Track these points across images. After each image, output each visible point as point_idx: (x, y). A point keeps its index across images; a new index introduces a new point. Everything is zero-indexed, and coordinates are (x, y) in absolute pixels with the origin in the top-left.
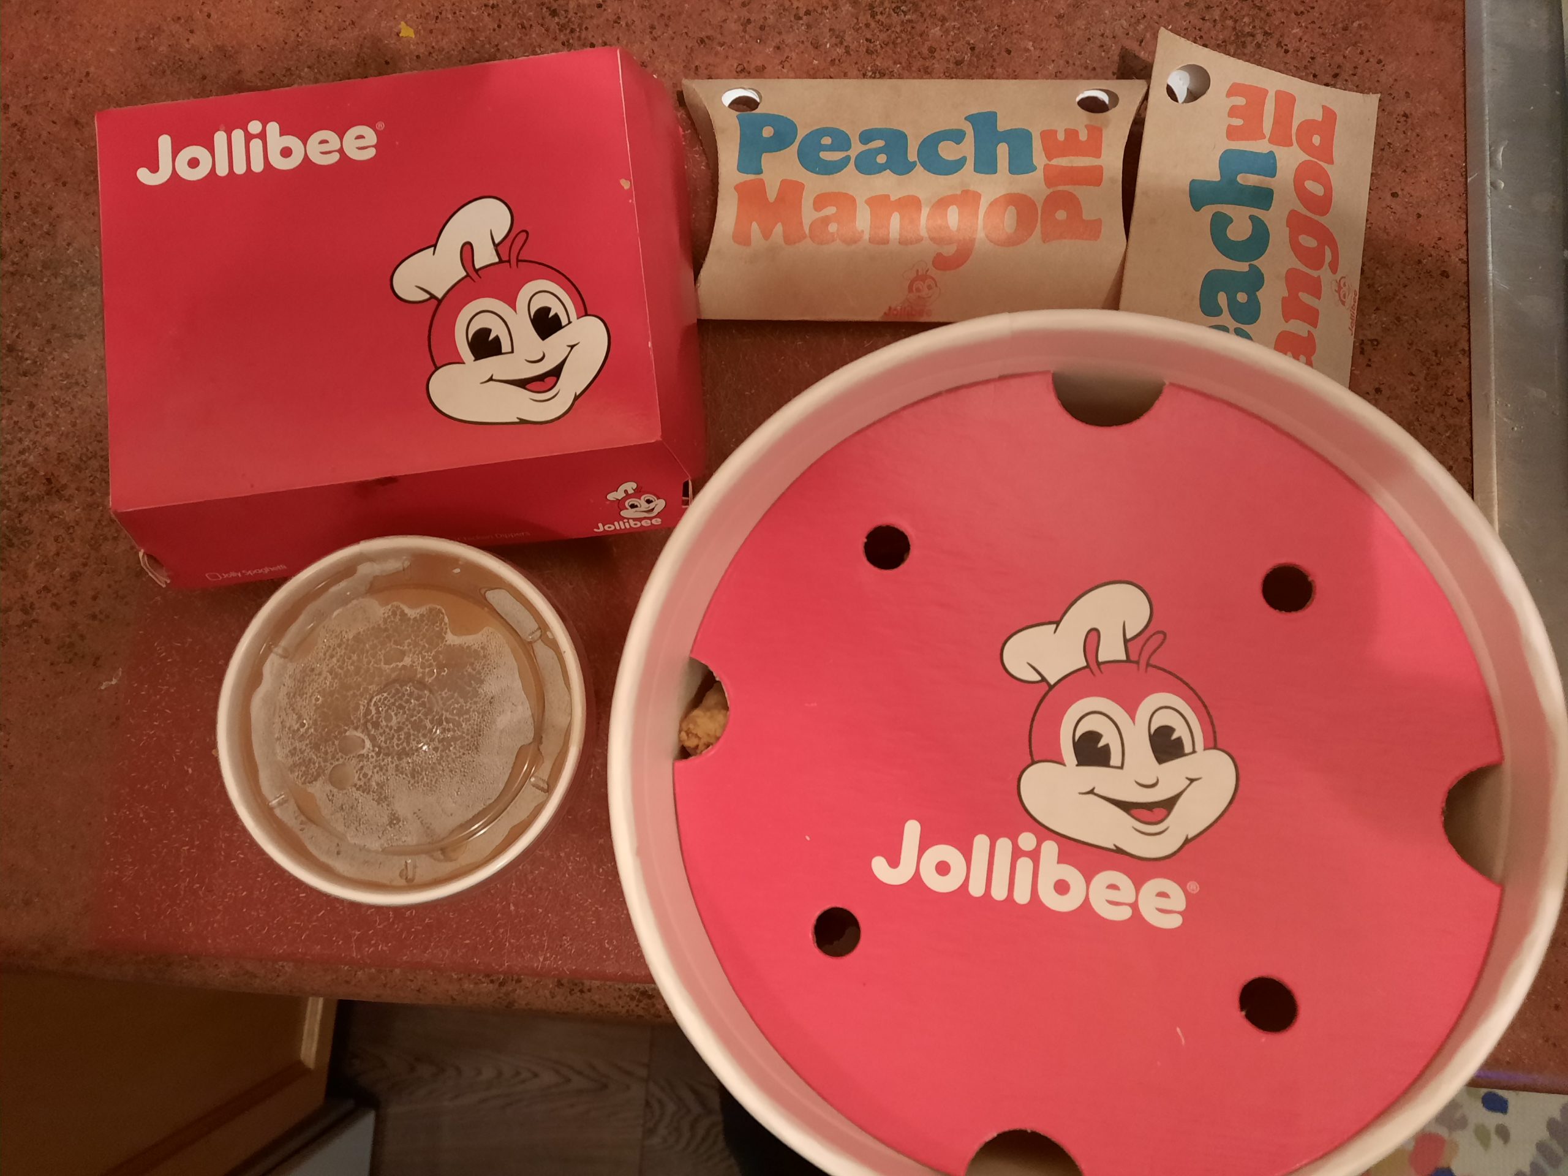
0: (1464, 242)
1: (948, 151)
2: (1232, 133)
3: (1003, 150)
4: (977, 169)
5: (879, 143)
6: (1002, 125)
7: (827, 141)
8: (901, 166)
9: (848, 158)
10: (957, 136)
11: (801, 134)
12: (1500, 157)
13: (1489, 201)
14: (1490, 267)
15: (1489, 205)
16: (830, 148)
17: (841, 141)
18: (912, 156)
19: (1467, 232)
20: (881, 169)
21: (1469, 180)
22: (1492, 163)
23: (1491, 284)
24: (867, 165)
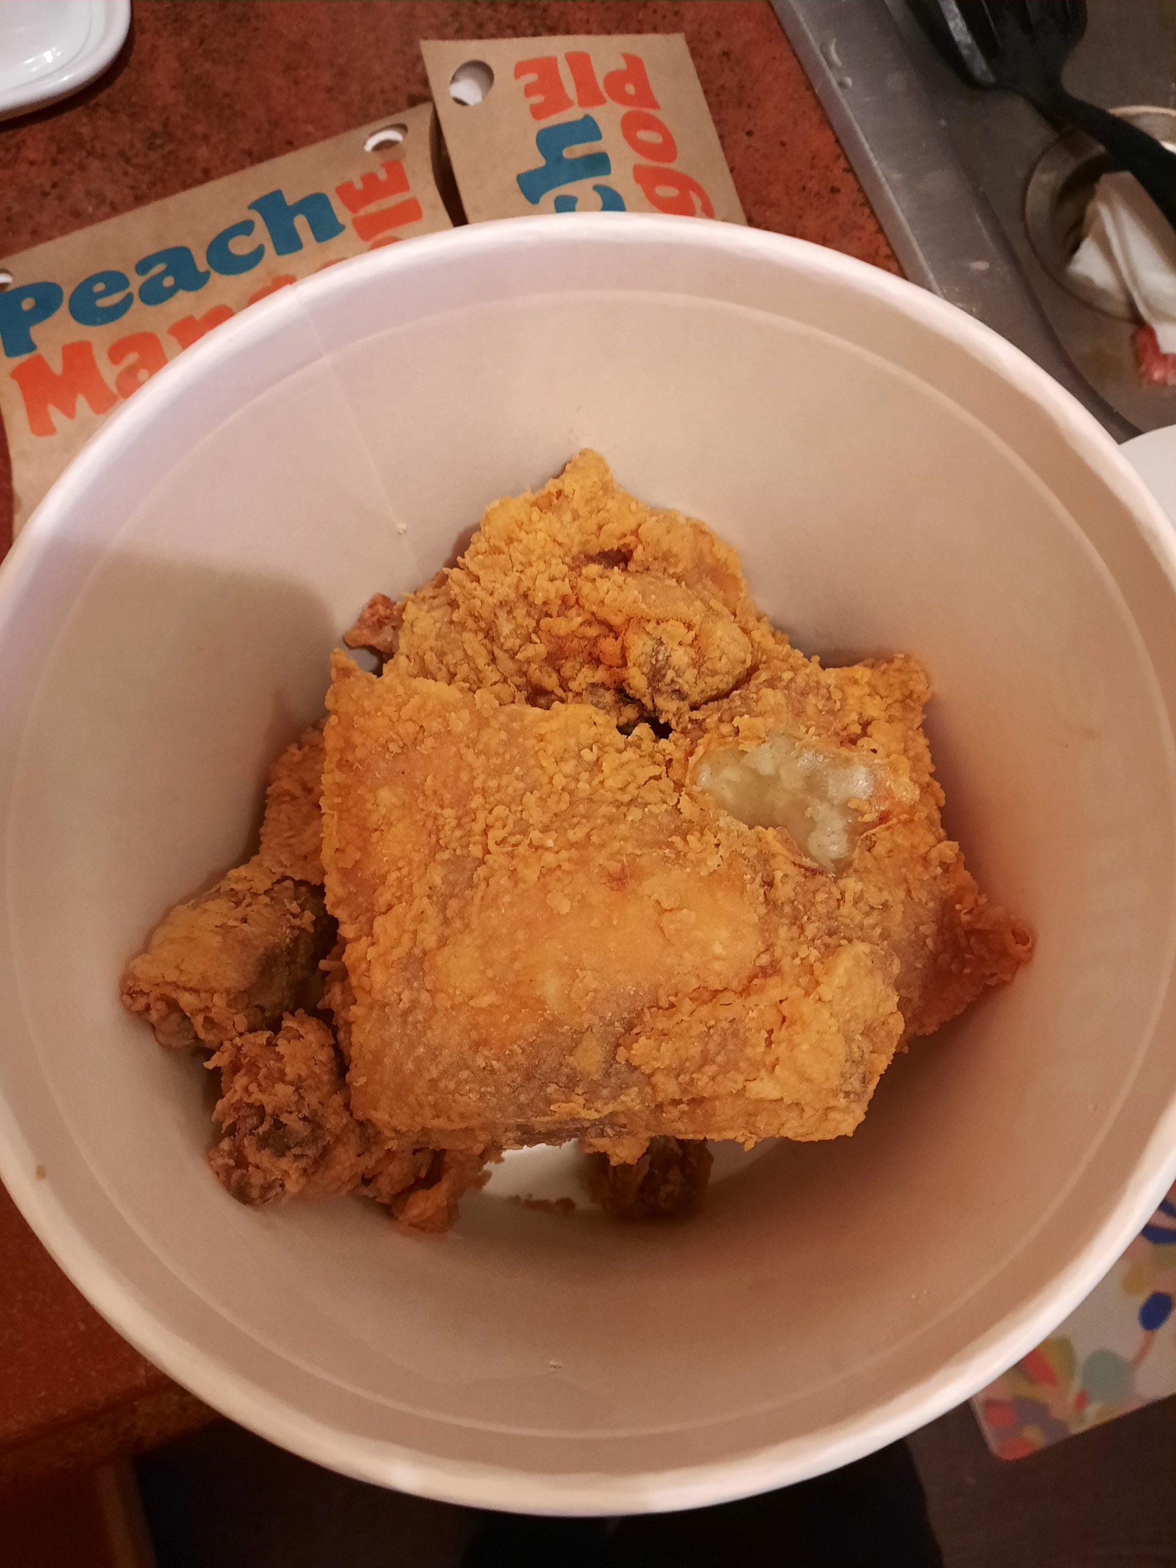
0: (839, 151)
1: (240, 246)
2: (537, 112)
3: (301, 223)
4: (280, 251)
5: (160, 267)
6: (291, 199)
7: (100, 287)
8: (193, 281)
9: (130, 296)
10: (246, 227)
11: (67, 292)
12: (834, 56)
13: (844, 101)
14: (875, 163)
15: (846, 105)
16: (107, 293)
17: (115, 281)
18: (202, 265)
19: (837, 141)
20: (171, 292)
21: (816, 91)
22: (831, 64)
23: (883, 180)
24: (154, 295)
